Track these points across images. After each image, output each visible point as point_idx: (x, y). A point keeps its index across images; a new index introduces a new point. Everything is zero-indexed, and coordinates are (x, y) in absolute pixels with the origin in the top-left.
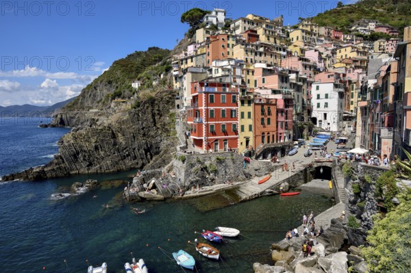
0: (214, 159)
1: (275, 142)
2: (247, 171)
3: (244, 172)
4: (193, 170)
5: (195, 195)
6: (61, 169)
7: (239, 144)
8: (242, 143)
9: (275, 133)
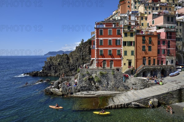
0: (98, 73)
1: (156, 65)
2: (126, 84)
3: (123, 84)
4: (84, 79)
5: (81, 96)
6: (43, 73)
7: (122, 65)
8: (125, 64)
9: (156, 58)
